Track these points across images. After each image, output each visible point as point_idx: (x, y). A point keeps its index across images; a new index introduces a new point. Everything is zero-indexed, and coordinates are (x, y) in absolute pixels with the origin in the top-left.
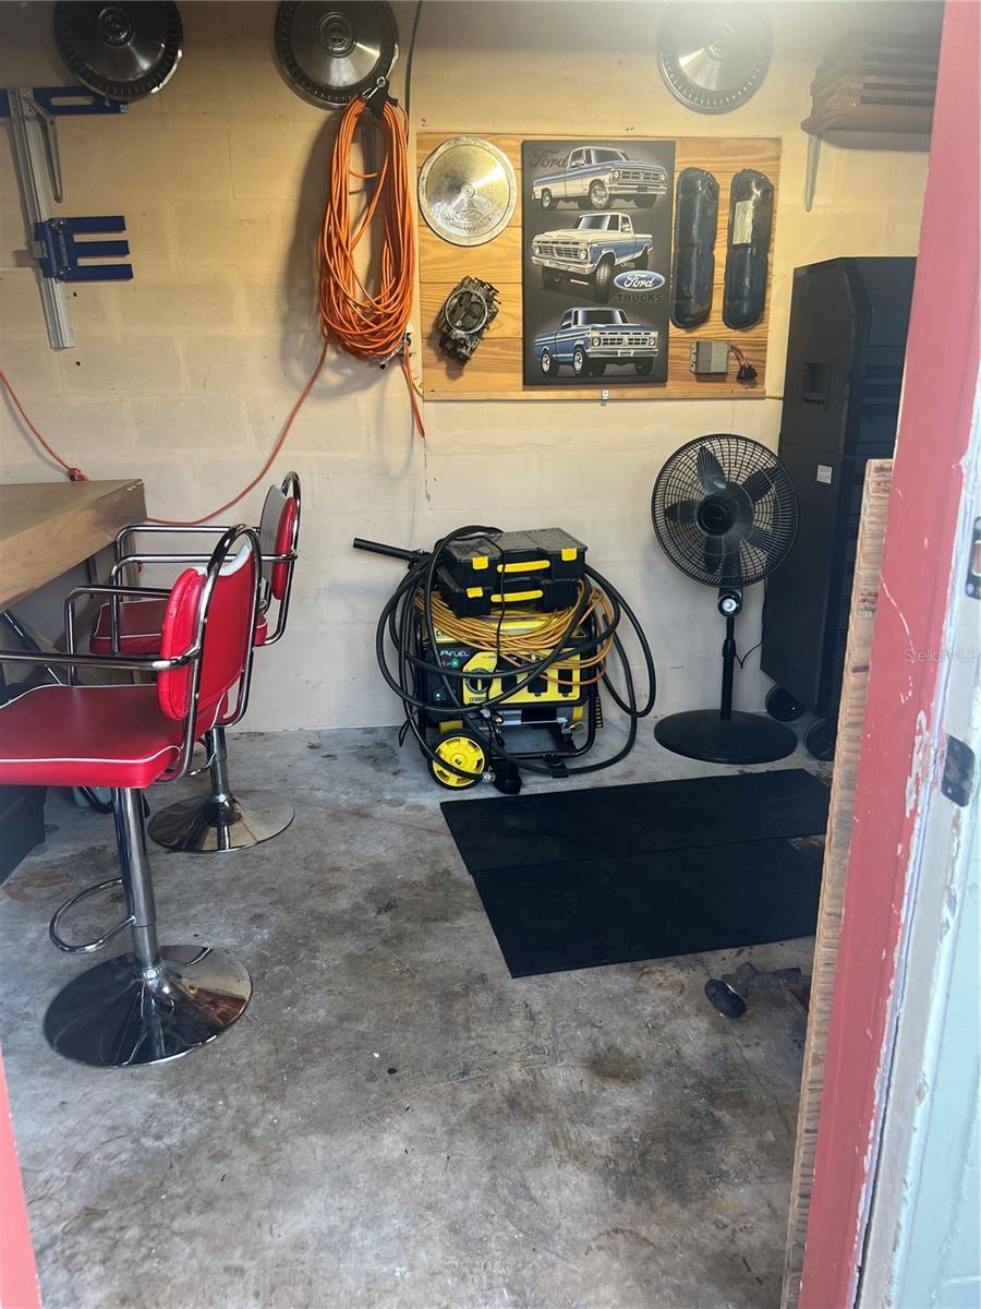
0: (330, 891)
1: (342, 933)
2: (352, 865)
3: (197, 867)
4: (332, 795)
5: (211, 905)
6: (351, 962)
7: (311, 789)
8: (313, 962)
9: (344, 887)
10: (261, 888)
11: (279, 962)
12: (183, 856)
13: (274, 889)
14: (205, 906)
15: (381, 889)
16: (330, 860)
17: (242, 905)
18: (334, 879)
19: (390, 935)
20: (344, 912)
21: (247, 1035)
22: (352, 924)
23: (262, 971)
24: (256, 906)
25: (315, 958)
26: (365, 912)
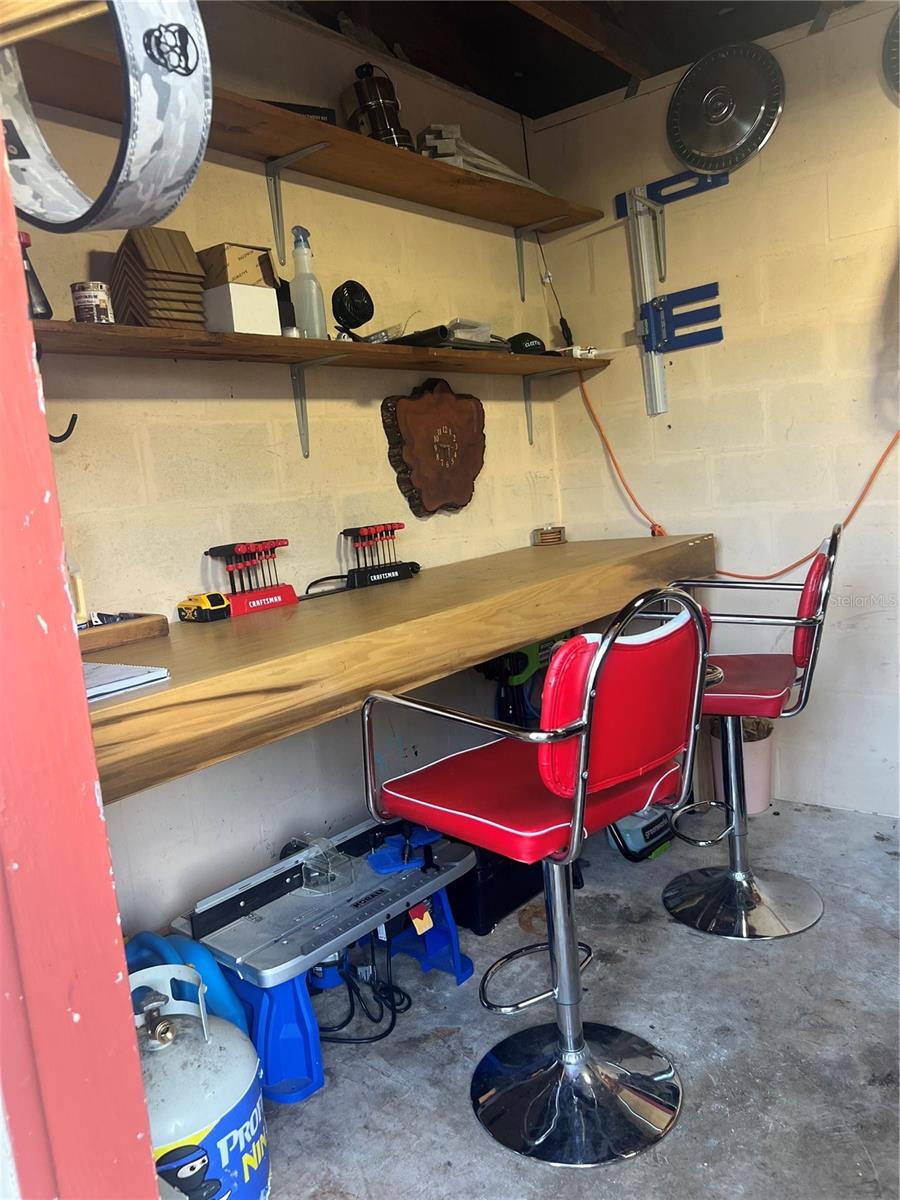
0: (822, 1028)
1: (812, 1091)
2: (864, 1004)
3: (690, 946)
4: (877, 905)
5: (683, 996)
6: (805, 1137)
7: (857, 889)
8: (760, 1115)
9: (842, 1029)
10: (745, 995)
11: (722, 1098)
12: (683, 929)
13: (758, 1002)
14: (676, 995)
15: (887, 1050)
16: (838, 988)
17: (715, 1009)
18: (835, 1014)
19: (872, 1119)
20: (827, 1064)
21: (645, 1177)
22: (830, 1085)
23: (698, 1101)
24: (729, 1015)
25: (764, 1110)
26: (855, 1075)
